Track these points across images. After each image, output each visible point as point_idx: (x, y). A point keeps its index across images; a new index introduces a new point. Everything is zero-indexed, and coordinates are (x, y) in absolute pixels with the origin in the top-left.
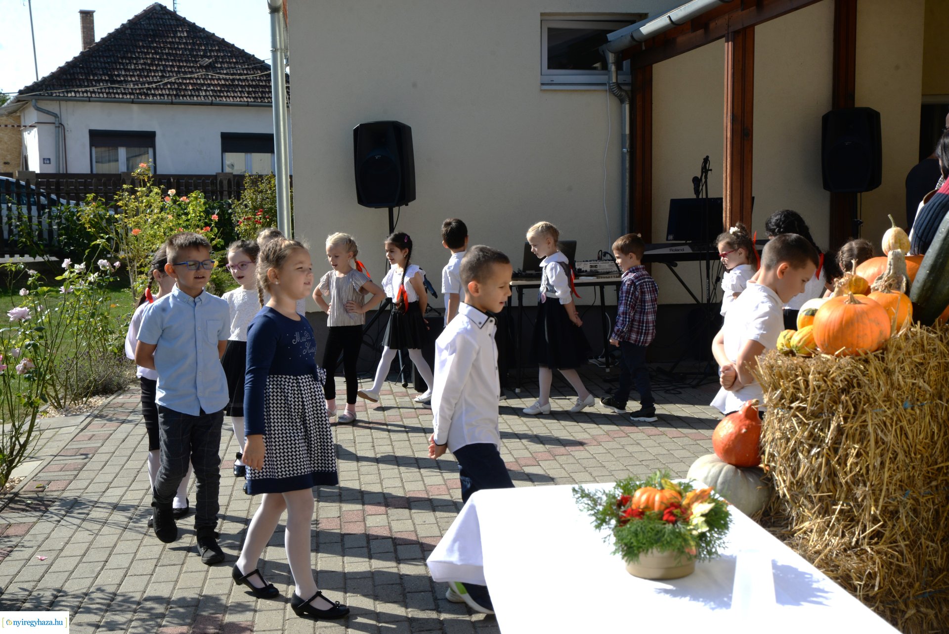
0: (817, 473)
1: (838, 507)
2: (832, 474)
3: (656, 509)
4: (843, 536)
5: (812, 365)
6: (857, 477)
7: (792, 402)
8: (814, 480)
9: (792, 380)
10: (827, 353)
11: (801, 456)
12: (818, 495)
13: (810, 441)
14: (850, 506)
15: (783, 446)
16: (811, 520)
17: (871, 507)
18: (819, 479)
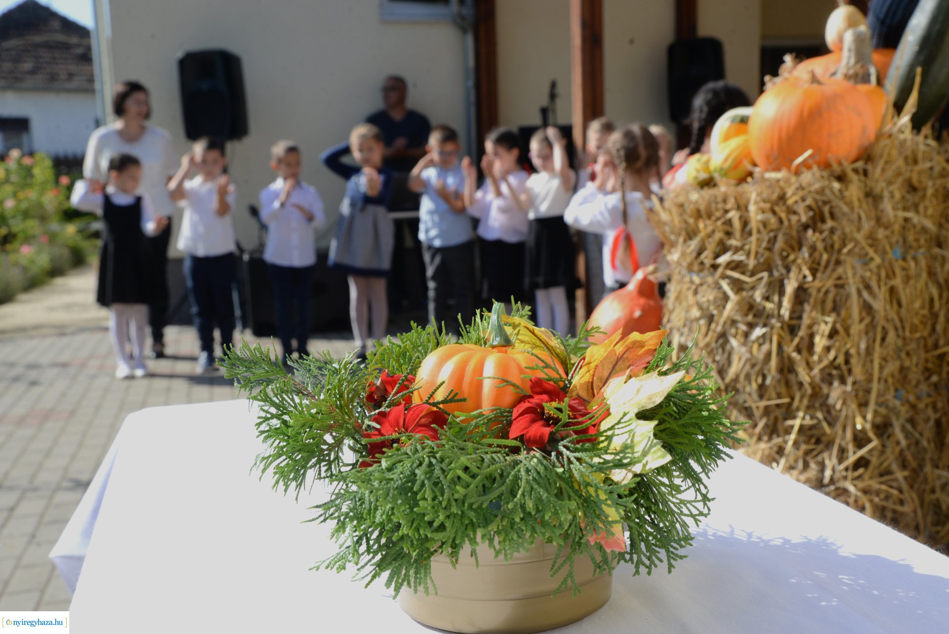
0: (761, 370)
1: (797, 423)
2: (787, 368)
3: (486, 408)
4: (806, 466)
5: (752, 192)
6: (827, 371)
7: (717, 256)
8: (756, 381)
9: (718, 219)
10: (777, 169)
11: (734, 342)
12: (763, 403)
13: (750, 318)
14: (817, 418)
15: (704, 330)
16: (748, 445)
17: (854, 417)
18: (764, 377)
